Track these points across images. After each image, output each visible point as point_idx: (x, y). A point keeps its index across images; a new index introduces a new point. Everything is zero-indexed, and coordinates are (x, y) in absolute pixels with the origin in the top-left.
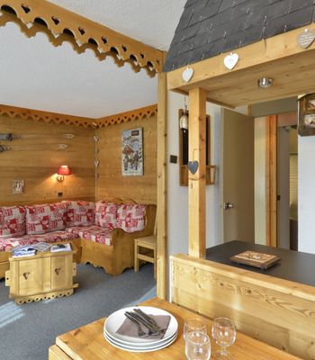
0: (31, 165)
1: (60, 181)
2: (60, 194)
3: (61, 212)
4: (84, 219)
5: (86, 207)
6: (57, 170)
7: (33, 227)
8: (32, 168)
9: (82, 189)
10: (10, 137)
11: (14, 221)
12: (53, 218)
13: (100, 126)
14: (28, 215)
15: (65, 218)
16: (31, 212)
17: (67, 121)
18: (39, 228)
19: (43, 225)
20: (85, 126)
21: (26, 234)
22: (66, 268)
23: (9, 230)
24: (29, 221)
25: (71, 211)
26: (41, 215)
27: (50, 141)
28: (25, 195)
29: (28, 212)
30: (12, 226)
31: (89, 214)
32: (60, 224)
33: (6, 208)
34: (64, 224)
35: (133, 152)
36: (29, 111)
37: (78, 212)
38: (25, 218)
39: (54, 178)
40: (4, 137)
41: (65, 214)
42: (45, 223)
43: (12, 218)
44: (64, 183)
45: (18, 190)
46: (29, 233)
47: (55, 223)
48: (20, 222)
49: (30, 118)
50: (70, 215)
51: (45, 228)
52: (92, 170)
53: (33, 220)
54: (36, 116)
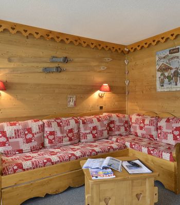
0: (80, 84)
1: (101, 97)
2: (101, 108)
3: (106, 123)
4: (123, 129)
5: (123, 119)
6: (99, 87)
7: (85, 136)
8: (81, 85)
9: (116, 103)
10: (66, 60)
11: (71, 131)
12: (100, 128)
13: (132, 51)
14: (81, 125)
15: (108, 128)
16: (84, 123)
17: (107, 47)
18: (90, 137)
19: (93, 134)
20: (119, 52)
21: (79, 141)
22: (147, 193)
23: (68, 138)
24: (82, 131)
25: (112, 122)
26: (91, 126)
27: (94, 64)
28: (76, 108)
29: (81, 123)
30: (70, 135)
31: (126, 125)
32: (105, 133)
33: (64, 119)
34: (108, 133)
35: (171, 69)
36: (79, 38)
37: (117, 123)
38: (79, 128)
39: (97, 94)
40: (62, 60)
41: (109, 125)
42: (94, 132)
43: (70, 127)
44: (104, 98)
45: (72, 104)
46: (83, 141)
47: (102, 132)
48: (76, 131)
49: (80, 44)
50: (112, 125)
51: (94, 137)
52: (124, 88)
53: (85, 129)
54: (85, 42)
